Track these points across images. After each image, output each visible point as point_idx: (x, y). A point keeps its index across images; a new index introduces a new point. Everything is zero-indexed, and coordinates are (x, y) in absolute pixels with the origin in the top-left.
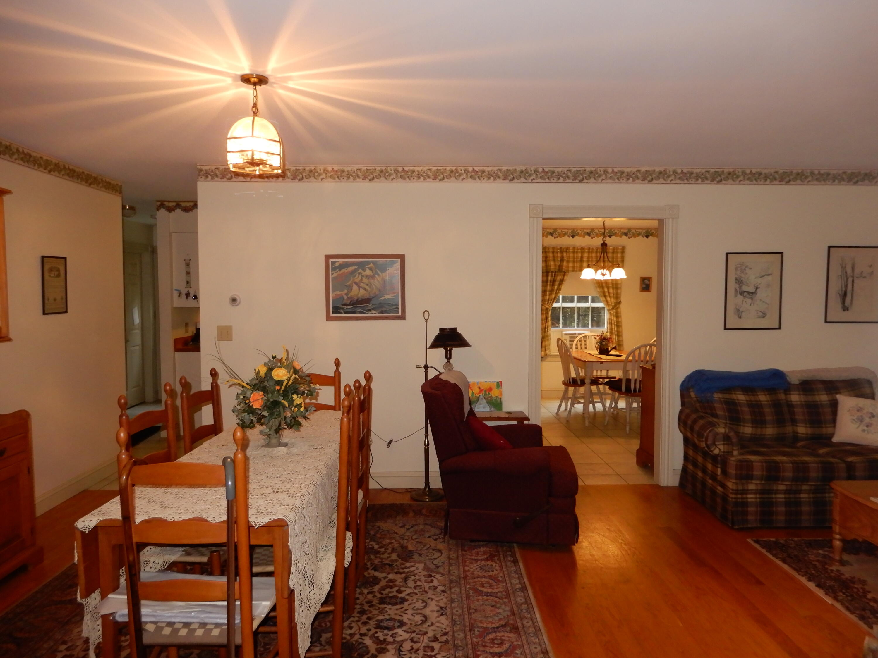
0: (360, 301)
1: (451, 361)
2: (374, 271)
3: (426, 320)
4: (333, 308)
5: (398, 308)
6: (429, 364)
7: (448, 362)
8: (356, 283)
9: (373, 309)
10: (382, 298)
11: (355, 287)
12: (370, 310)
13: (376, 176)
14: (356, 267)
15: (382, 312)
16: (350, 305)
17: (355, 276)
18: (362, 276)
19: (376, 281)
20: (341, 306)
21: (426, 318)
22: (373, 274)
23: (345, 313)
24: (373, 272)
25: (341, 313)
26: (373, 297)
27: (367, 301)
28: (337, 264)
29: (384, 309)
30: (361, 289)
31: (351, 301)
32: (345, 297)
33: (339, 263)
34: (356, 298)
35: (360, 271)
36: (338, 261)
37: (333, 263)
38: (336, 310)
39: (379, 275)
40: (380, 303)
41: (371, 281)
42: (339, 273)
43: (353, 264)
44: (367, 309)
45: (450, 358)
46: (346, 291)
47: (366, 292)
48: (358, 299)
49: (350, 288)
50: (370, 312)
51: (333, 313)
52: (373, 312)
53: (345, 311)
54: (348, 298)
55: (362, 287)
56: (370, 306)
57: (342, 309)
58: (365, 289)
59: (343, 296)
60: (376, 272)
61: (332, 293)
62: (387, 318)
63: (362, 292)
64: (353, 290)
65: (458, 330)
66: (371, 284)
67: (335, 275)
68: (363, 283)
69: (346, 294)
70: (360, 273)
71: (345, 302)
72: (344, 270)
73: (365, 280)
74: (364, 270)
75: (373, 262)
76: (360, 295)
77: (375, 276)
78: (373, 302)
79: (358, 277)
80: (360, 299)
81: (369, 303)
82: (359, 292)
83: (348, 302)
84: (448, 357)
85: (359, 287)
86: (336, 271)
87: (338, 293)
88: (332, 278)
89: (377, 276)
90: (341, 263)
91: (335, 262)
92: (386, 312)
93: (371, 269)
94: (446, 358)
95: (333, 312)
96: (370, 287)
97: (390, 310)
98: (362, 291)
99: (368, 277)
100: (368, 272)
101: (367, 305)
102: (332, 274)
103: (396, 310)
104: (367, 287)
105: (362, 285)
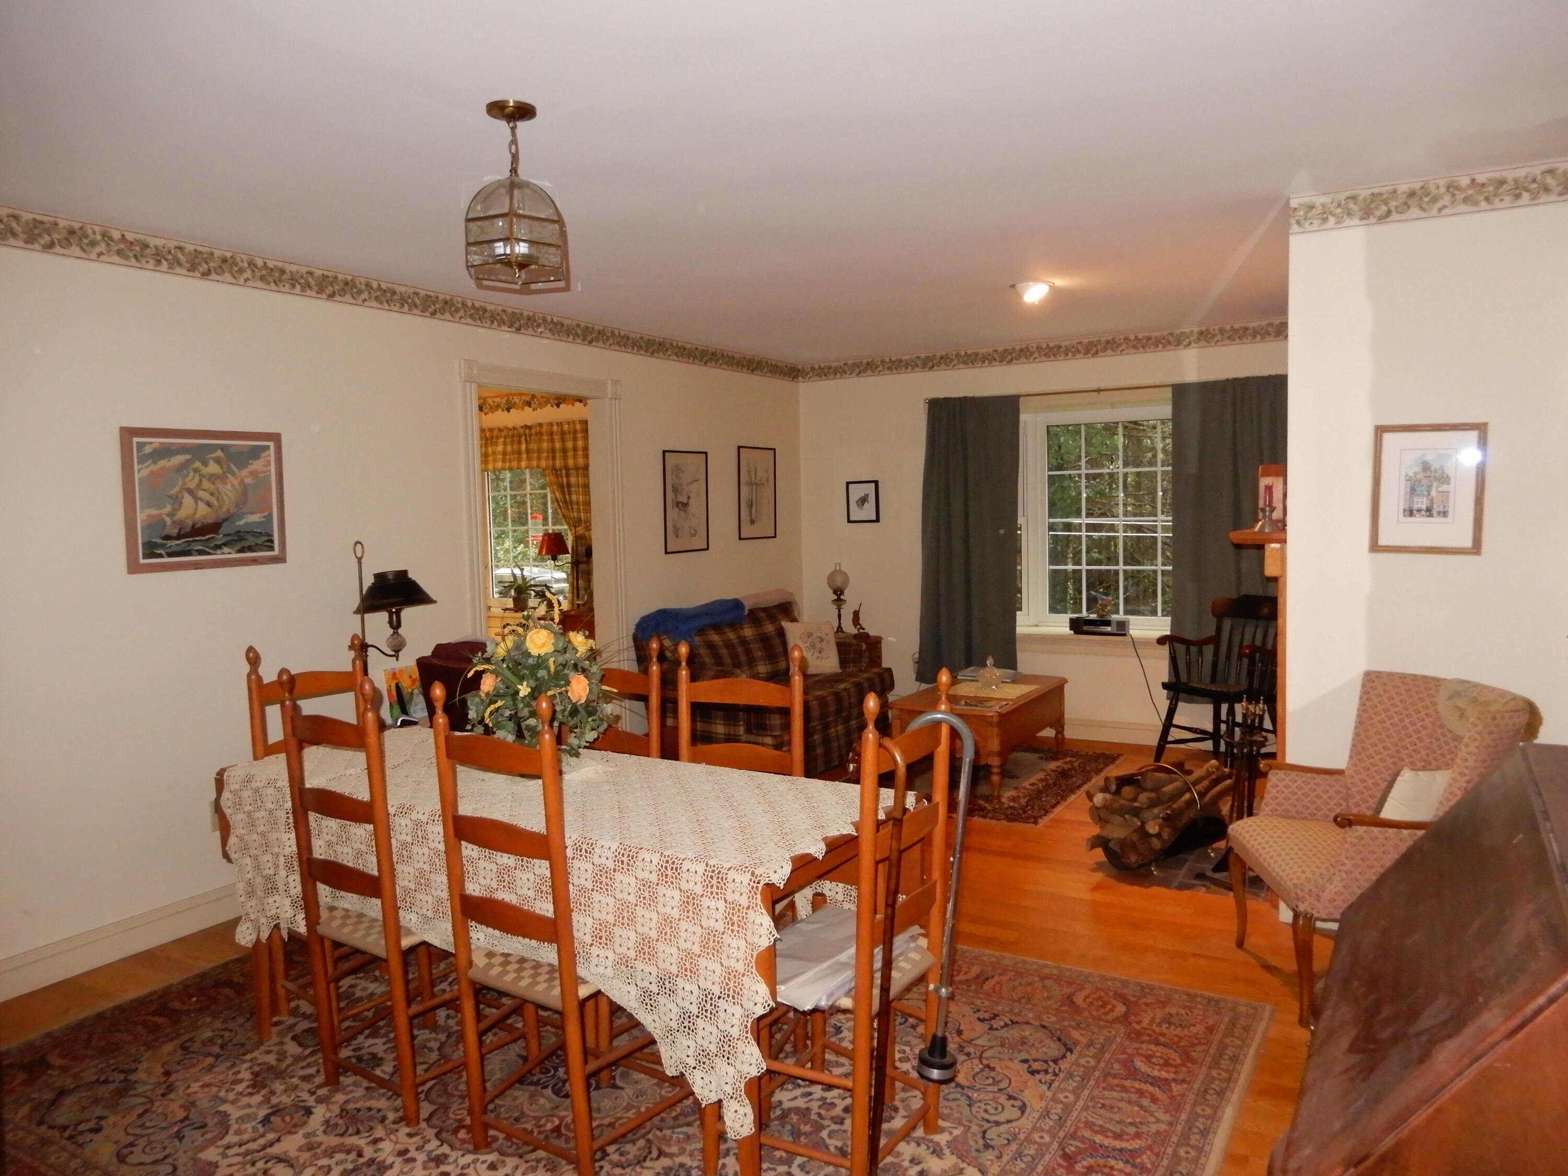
0: (199, 528)
1: (400, 631)
2: (225, 466)
3: (360, 560)
4: (143, 544)
5: (272, 541)
6: (369, 641)
7: (396, 633)
8: (190, 492)
9: (225, 544)
10: (242, 522)
11: (187, 500)
12: (218, 547)
13: (215, 268)
14: (188, 457)
15: (241, 550)
16: (178, 537)
17: (187, 475)
18: (202, 476)
19: (229, 486)
20: (159, 541)
21: (359, 556)
22: (224, 473)
23: (170, 555)
24: (222, 467)
25: (160, 556)
26: (226, 520)
27: (214, 528)
28: (148, 450)
29: (246, 544)
30: (199, 502)
31: (180, 529)
32: (168, 521)
33: (153, 446)
34: (190, 523)
35: (197, 464)
36: (150, 443)
37: (141, 446)
38: (151, 550)
39: (233, 474)
40: (239, 532)
41: (220, 485)
42: (154, 468)
43: (183, 449)
44: (212, 545)
45: (399, 625)
46: (168, 509)
47: (210, 509)
48: (194, 525)
49: (176, 501)
50: (219, 552)
51: (146, 556)
52: (226, 550)
53: (169, 551)
54: (174, 523)
55: (201, 499)
56: (220, 539)
57: (162, 546)
58: (209, 504)
59: (163, 519)
60: (229, 467)
61: (141, 512)
62: (254, 561)
63: (203, 509)
64: (183, 506)
65: (410, 575)
66: (220, 493)
67: (145, 472)
68: (204, 490)
69: (169, 515)
70: (196, 470)
71: (167, 532)
72: (163, 463)
73: (206, 484)
74: (205, 464)
75: (222, 448)
76: (198, 515)
77: (227, 477)
78: (223, 530)
79: (193, 478)
80: (198, 525)
81: (217, 533)
82: (196, 509)
83: (175, 532)
84: (395, 625)
85: (196, 499)
86: (146, 464)
87: (154, 511)
88: (140, 479)
89: (229, 476)
90: (157, 445)
91: (144, 444)
92: (250, 549)
93: (218, 461)
94: (392, 626)
95: (143, 554)
96: (218, 500)
97: (257, 544)
98: (202, 507)
99: (212, 478)
100: (213, 468)
101: (213, 538)
102: (139, 470)
103: (269, 544)
104: (213, 500)
105: (201, 494)
